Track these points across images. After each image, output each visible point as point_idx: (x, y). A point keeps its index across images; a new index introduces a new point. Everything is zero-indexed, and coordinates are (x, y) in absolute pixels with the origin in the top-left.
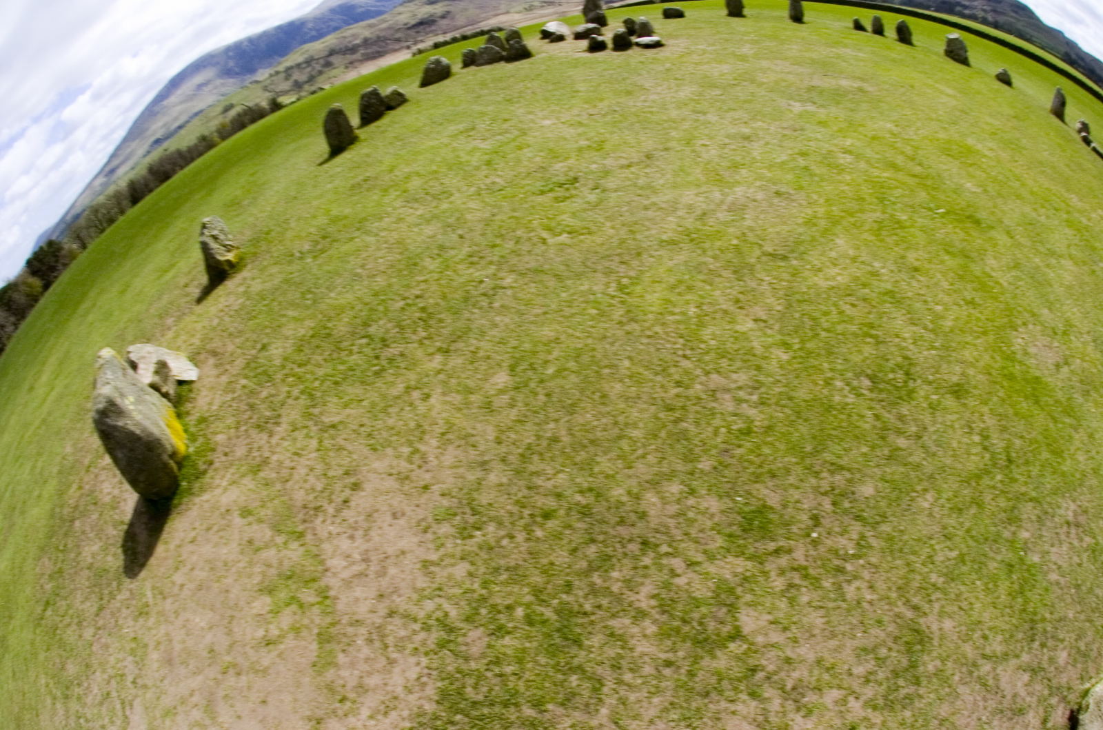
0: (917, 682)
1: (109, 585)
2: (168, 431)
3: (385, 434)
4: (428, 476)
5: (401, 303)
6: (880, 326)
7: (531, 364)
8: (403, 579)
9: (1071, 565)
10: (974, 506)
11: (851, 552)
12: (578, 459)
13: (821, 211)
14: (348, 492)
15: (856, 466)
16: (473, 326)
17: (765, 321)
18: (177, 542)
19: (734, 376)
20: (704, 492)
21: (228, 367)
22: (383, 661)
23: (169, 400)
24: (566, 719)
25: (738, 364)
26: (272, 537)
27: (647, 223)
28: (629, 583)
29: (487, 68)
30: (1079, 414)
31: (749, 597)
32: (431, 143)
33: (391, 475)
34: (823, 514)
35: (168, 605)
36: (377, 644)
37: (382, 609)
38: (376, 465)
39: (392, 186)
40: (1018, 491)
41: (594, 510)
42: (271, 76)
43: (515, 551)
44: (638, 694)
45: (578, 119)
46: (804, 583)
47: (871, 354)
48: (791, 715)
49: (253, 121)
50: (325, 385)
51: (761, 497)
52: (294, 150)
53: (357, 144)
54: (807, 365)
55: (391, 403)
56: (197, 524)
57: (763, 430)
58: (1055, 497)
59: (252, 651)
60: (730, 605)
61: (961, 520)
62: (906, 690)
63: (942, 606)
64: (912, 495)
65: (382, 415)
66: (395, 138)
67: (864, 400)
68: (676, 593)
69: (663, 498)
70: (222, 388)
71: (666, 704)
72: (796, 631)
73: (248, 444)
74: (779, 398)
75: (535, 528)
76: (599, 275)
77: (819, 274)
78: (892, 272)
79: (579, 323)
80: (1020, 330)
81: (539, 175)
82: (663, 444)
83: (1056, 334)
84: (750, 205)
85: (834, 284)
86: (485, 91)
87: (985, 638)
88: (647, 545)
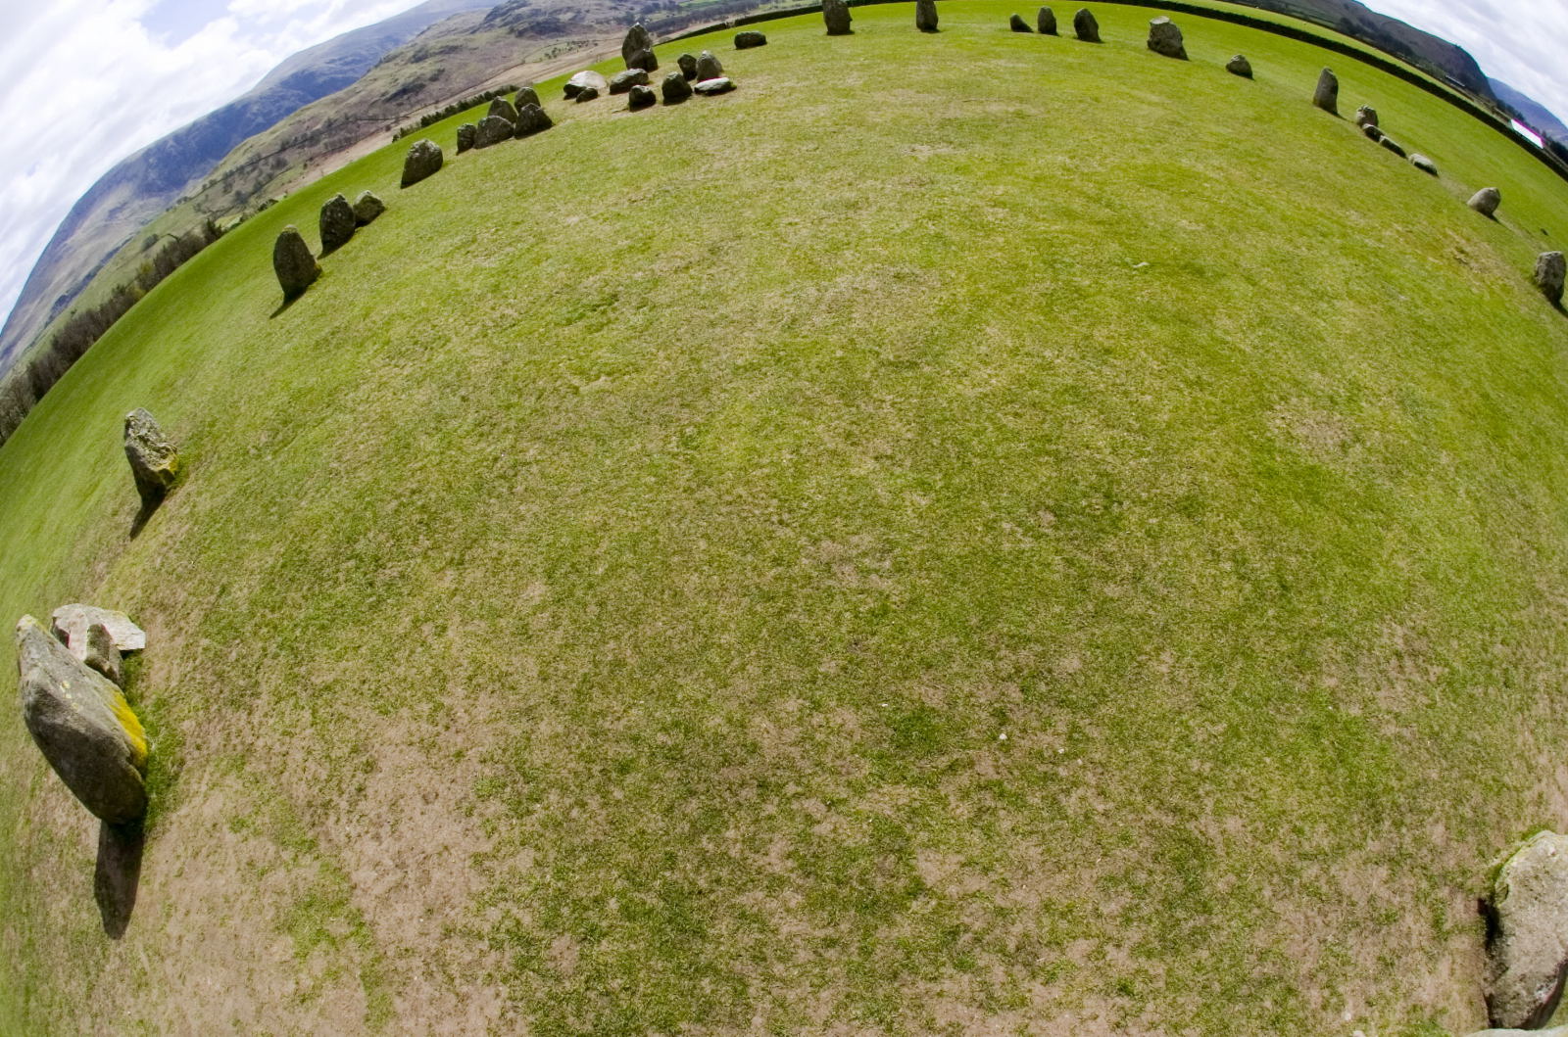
0: (1206, 909)
1: (92, 953)
2: (120, 725)
3: (395, 690)
4: (459, 739)
5: (394, 504)
6: (1058, 438)
7: (573, 565)
8: (454, 884)
9: (1416, 709)
10: (1239, 657)
11: (1061, 751)
12: (653, 686)
13: (962, 292)
14: (360, 775)
15: (1047, 633)
16: (493, 523)
17: (891, 458)
18: (161, 879)
19: (855, 539)
20: (833, 704)
21: (182, 624)
22: (452, 999)
23: (115, 681)
25: (859, 521)
26: (277, 852)
27: (714, 345)
28: (750, 841)
29: (493, 148)
30: (1389, 504)
31: (923, 836)
32: (418, 269)
33: (411, 744)
34: (1010, 706)
35: (170, 968)
36: (439, 977)
37: (436, 932)
38: (391, 733)
39: (368, 338)
40: (1305, 627)
41: (686, 752)
42: (205, 188)
43: (591, 823)
44: (798, 991)
45: (616, 210)
46: (999, 805)
47: (1050, 478)
48: (1026, 985)
49: (184, 258)
50: (309, 633)
51: (916, 697)
52: (238, 298)
53: (320, 280)
54: (957, 507)
55: (396, 645)
56: (180, 851)
57: (904, 606)
58: (1369, 623)
59: (286, 1013)
60: (900, 850)
61: (1222, 680)
62: (1191, 923)
63: (1218, 801)
64: (1139, 659)
65: (387, 663)
66: (371, 266)
67: (1048, 542)
68: (820, 846)
69: (778, 720)
70: (179, 655)
71: (842, 997)
72: (1002, 870)
73: (223, 729)
74: (922, 560)
75: (612, 788)
76: (655, 428)
77: (964, 380)
78: (1073, 359)
79: (632, 499)
80: (1278, 407)
81: (565, 297)
82: (767, 647)
83: (1337, 404)
84: (860, 299)
85: (987, 390)
86: (489, 184)
87: (1298, 831)
88: (767, 788)
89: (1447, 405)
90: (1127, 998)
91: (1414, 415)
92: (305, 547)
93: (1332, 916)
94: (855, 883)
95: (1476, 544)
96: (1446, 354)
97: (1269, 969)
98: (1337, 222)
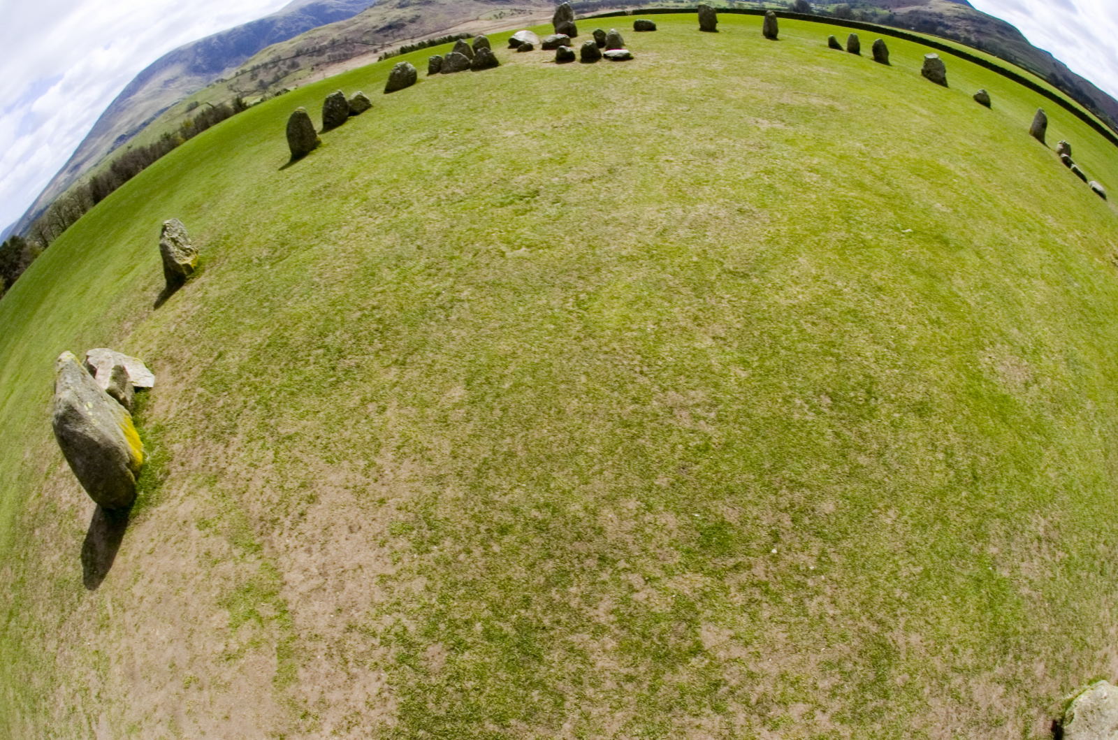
0: (886, 696)
1: (70, 596)
2: (125, 439)
3: (340, 447)
4: (384, 490)
5: (359, 314)
6: (840, 345)
7: (487, 379)
8: (361, 594)
9: (1043, 579)
10: (939, 522)
11: (812, 568)
12: (534, 475)
13: (784, 229)
14: (304, 504)
15: (815, 483)
16: (430, 339)
17: (724, 339)
18: (134, 553)
19: (692, 393)
20: (661, 508)
21: (185, 374)
22: (344, 676)
23: (126, 407)
24: (529, 734)
25: (696, 381)
26: (230, 549)
27: (607, 238)
28: (586, 598)
29: (454, 75)
30: (1049, 431)
31: (709, 613)
32: (393, 151)
33: (347, 488)
34: (783, 530)
35: (128, 617)
36: (337, 659)
37: (342, 626)
38: (333, 478)
39: (351, 194)
40: (984, 508)
41: (551, 526)
42: (237, 74)
43: (473, 566)
44: (601, 709)
45: (542, 131)
46: (764, 599)
47: (832, 372)
49: (217, 121)
50: (281, 395)
51: (719, 513)
52: (256, 153)
53: (319, 149)
54: (765, 383)
55: (346, 415)
56: (155, 535)
57: (720, 447)
58: (1024, 513)
59: (213, 666)
60: (691, 620)
61: (925, 536)
63: (909, 621)
64: (874, 511)
65: (338, 427)
66: (357, 144)
67: (824, 418)
69: (620, 514)
70: (179, 396)
71: (630, 719)
72: (757, 646)
73: (204, 454)
74: (737, 416)
75: (492, 543)
76: (557, 290)
77: (780, 293)
78: (855, 291)
79: (536, 338)
80: (987, 349)
81: (500, 187)
82: (620, 460)
83: (1025, 353)
84: (712, 223)
85: (795, 302)
86: (450, 100)
87: (955, 651)
88: (605, 561)
89: (1096, 367)
91: (1074, 370)
92: (287, 334)
94: (655, 639)
95: (1099, 470)
96: (1099, 330)
98: (1039, 222)
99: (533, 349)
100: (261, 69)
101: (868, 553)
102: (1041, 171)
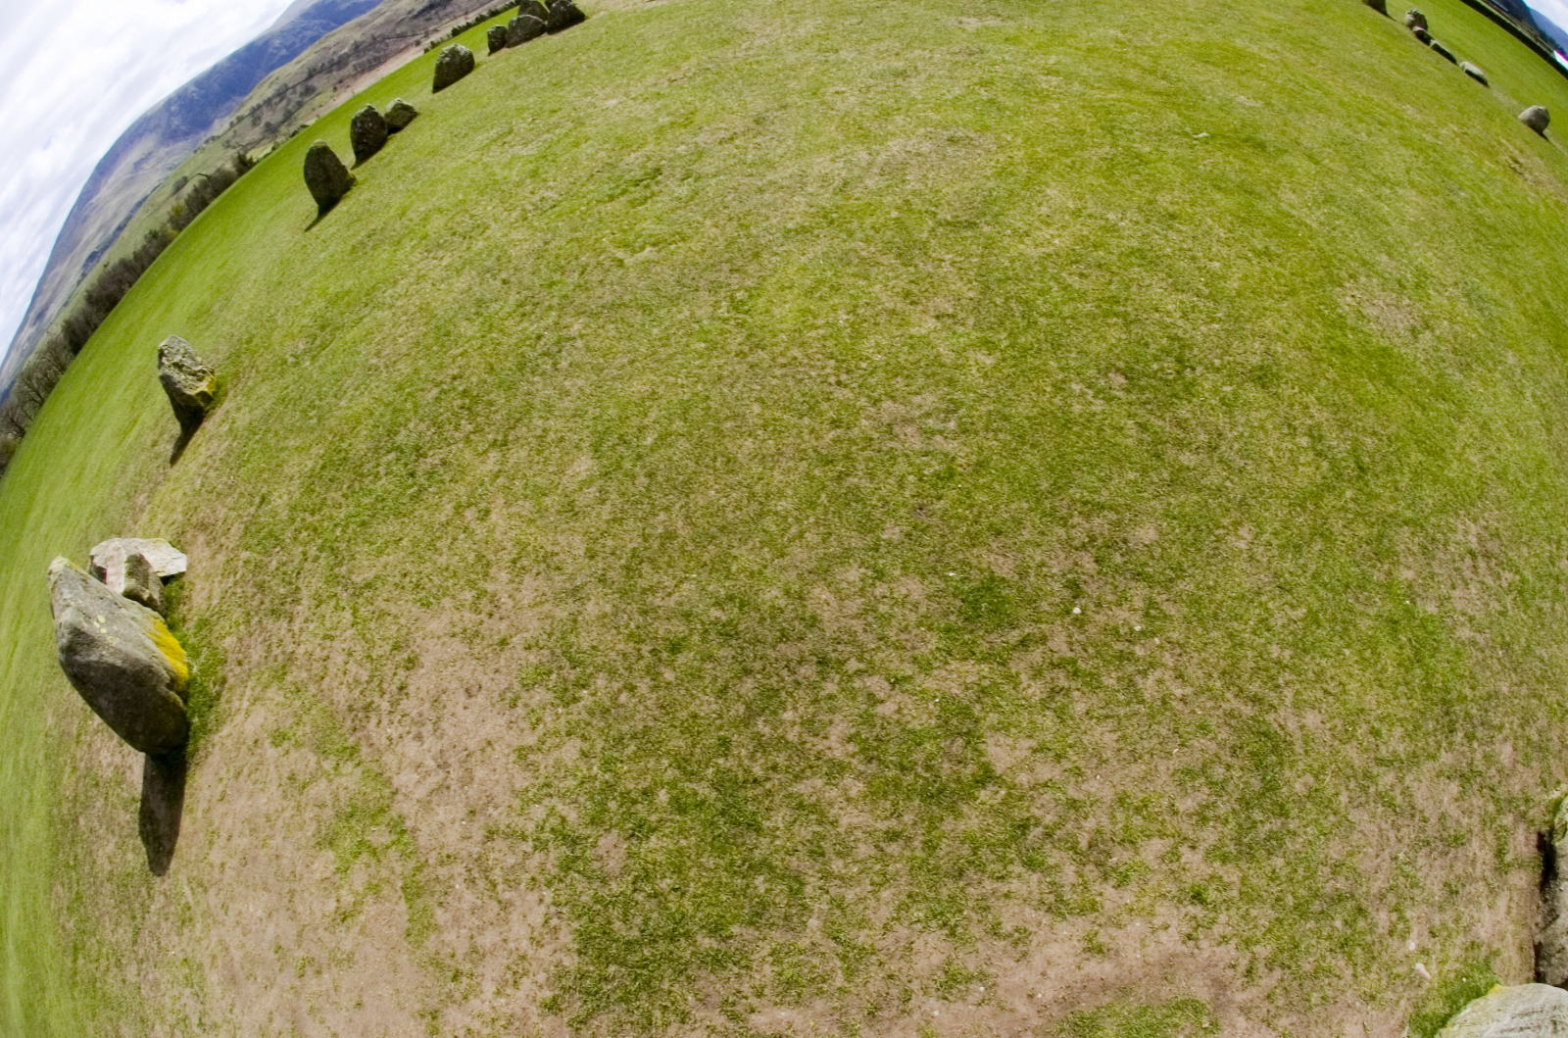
0: (1283, 813)
1: (138, 894)
2: (159, 651)
3: (437, 581)
4: (503, 625)
5: (435, 392)
6: (1127, 299)
7: (621, 437)
8: (497, 782)
9: (1488, 614)
10: (1318, 539)
11: (1138, 628)
12: (706, 557)
13: (1019, 155)
14: (401, 672)
15: (1121, 501)
16: (536, 402)
17: (953, 316)
18: (204, 805)
19: (917, 399)
20: (897, 573)
21: (223, 540)
22: (494, 906)
23: (155, 608)
24: (760, 943)
25: (921, 381)
26: (318, 763)
27: (763, 211)
28: (808, 724)
29: (525, 46)
30: (1459, 396)
31: (993, 718)
32: (454, 165)
33: (454, 636)
34: (1084, 577)
35: (213, 899)
36: (481, 884)
37: (478, 834)
38: (434, 626)
39: (404, 236)
40: (1382, 512)
41: (741, 627)
42: (232, 124)
43: (641, 708)
44: (858, 890)
45: (656, 90)
46: (1074, 685)
47: (1120, 339)
48: (1096, 888)
49: (216, 193)
50: (350, 531)
51: (984, 566)
52: (272, 219)
53: (354, 189)
54: (1024, 367)
55: (438, 534)
56: (223, 773)
57: (970, 469)
58: (1444, 516)
59: (327, 934)
60: (968, 733)
61: (1301, 561)
62: (1267, 826)
63: (1298, 692)
64: (1217, 532)
65: (429, 553)
66: (406, 168)
67: (1120, 406)
68: (883, 728)
69: (839, 591)
70: (220, 572)
71: (903, 897)
72: (1075, 758)
73: (265, 640)
74: (989, 420)
75: (662, 669)
76: (703, 294)
77: (1026, 240)
78: (1137, 223)
79: (682, 366)
80: (1347, 285)
81: (606, 175)
82: (826, 513)
83: (1405, 288)
84: (913, 162)
85: (1051, 250)
86: (524, 78)
87: (1376, 733)
88: (827, 664)
89: (1511, 305)
90: (1199, 907)
91: (1481, 310)
92: (344, 446)
93: (1405, 830)
94: (920, 770)
95: (1541, 450)
96: (1507, 255)
97: (1341, 884)
98: (1394, 114)
99: (679, 381)
100: (264, 109)
101: (1219, 596)
102: (1388, 49)
